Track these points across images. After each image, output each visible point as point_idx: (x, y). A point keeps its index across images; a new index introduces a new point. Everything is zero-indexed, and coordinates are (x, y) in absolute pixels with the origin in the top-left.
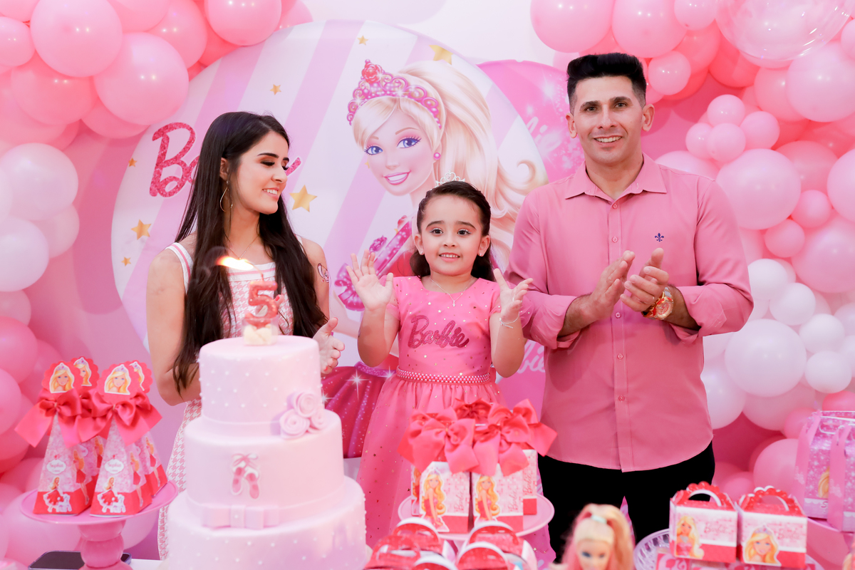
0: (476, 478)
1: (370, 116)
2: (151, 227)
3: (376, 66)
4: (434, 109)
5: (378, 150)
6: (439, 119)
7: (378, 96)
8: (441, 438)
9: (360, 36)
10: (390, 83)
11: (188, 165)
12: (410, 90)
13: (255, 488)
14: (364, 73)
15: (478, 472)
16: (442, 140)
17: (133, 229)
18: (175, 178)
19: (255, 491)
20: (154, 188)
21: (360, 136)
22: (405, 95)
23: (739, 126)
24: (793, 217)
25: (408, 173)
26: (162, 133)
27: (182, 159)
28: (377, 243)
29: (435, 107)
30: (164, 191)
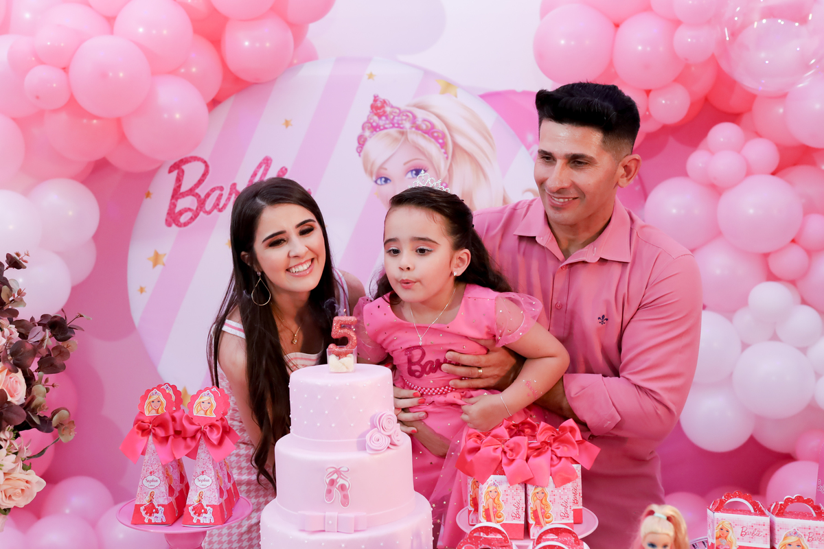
0: (531, 488)
1: (380, 148)
2: (167, 256)
3: (384, 100)
4: (441, 141)
5: (386, 180)
6: (446, 150)
7: (385, 128)
8: (498, 454)
9: (368, 72)
10: (399, 116)
11: (203, 196)
12: (417, 123)
13: (345, 497)
14: (372, 107)
15: (533, 484)
16: (449, 170)
17: (149, 259)
18: (189, 210)
19: (345, 500)
20: (169, 219)
21: (369, 168)
22: (412, 127)
23: (739, 153)
24: (796, 240)
26: (178, 166)
27: (197, 191)
29: (442, 139)
30: (179, 221)
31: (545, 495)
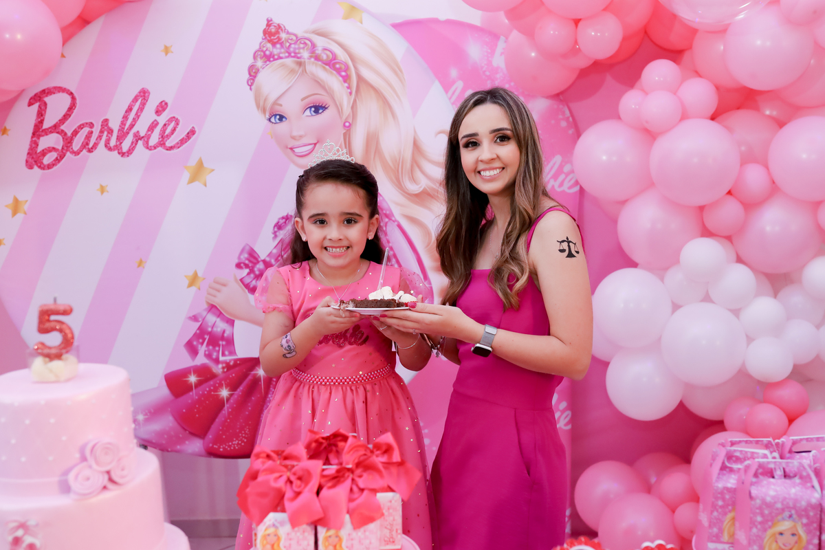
1: (273, 80)
2: (28, 203)
3: (279, 25)
4: (343, 74)
5: (282, 118)
6: (349, 84)
7: (281, 58)
8: (281, 484)
10: (295, 43)
11: (69, 134)
12: (317, 52)
14: (265, 32)
15: (325, 525)
16: (352, 108)
17: (6, 206)
18: (54, 149)
20: (30, 160)
21: (261, 103)
22: (311, 57)
23: (675, 94)
24: (733, 192)
25: (315, 144)
26: (39, 98)
27: (62, 127)
28: (282, 221)
29: (345, 71)
30: (42, 163)
31: (340, 540)
